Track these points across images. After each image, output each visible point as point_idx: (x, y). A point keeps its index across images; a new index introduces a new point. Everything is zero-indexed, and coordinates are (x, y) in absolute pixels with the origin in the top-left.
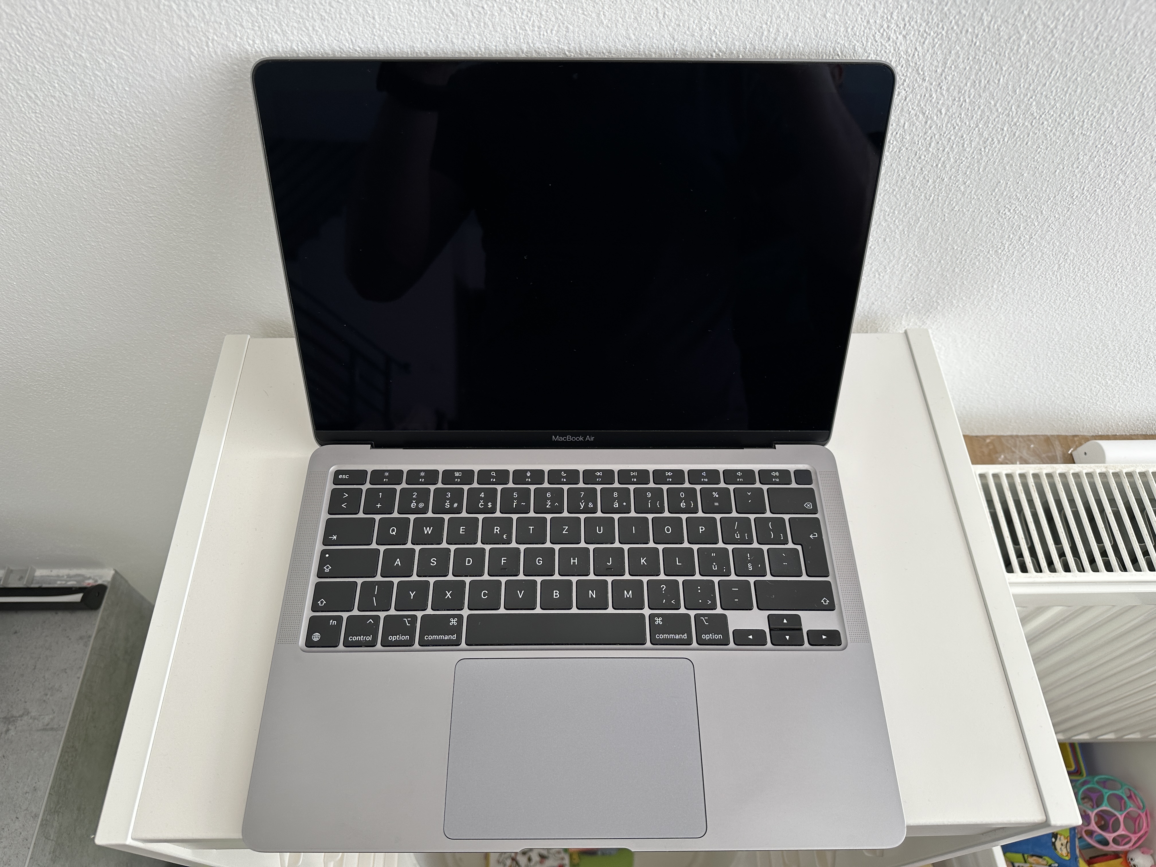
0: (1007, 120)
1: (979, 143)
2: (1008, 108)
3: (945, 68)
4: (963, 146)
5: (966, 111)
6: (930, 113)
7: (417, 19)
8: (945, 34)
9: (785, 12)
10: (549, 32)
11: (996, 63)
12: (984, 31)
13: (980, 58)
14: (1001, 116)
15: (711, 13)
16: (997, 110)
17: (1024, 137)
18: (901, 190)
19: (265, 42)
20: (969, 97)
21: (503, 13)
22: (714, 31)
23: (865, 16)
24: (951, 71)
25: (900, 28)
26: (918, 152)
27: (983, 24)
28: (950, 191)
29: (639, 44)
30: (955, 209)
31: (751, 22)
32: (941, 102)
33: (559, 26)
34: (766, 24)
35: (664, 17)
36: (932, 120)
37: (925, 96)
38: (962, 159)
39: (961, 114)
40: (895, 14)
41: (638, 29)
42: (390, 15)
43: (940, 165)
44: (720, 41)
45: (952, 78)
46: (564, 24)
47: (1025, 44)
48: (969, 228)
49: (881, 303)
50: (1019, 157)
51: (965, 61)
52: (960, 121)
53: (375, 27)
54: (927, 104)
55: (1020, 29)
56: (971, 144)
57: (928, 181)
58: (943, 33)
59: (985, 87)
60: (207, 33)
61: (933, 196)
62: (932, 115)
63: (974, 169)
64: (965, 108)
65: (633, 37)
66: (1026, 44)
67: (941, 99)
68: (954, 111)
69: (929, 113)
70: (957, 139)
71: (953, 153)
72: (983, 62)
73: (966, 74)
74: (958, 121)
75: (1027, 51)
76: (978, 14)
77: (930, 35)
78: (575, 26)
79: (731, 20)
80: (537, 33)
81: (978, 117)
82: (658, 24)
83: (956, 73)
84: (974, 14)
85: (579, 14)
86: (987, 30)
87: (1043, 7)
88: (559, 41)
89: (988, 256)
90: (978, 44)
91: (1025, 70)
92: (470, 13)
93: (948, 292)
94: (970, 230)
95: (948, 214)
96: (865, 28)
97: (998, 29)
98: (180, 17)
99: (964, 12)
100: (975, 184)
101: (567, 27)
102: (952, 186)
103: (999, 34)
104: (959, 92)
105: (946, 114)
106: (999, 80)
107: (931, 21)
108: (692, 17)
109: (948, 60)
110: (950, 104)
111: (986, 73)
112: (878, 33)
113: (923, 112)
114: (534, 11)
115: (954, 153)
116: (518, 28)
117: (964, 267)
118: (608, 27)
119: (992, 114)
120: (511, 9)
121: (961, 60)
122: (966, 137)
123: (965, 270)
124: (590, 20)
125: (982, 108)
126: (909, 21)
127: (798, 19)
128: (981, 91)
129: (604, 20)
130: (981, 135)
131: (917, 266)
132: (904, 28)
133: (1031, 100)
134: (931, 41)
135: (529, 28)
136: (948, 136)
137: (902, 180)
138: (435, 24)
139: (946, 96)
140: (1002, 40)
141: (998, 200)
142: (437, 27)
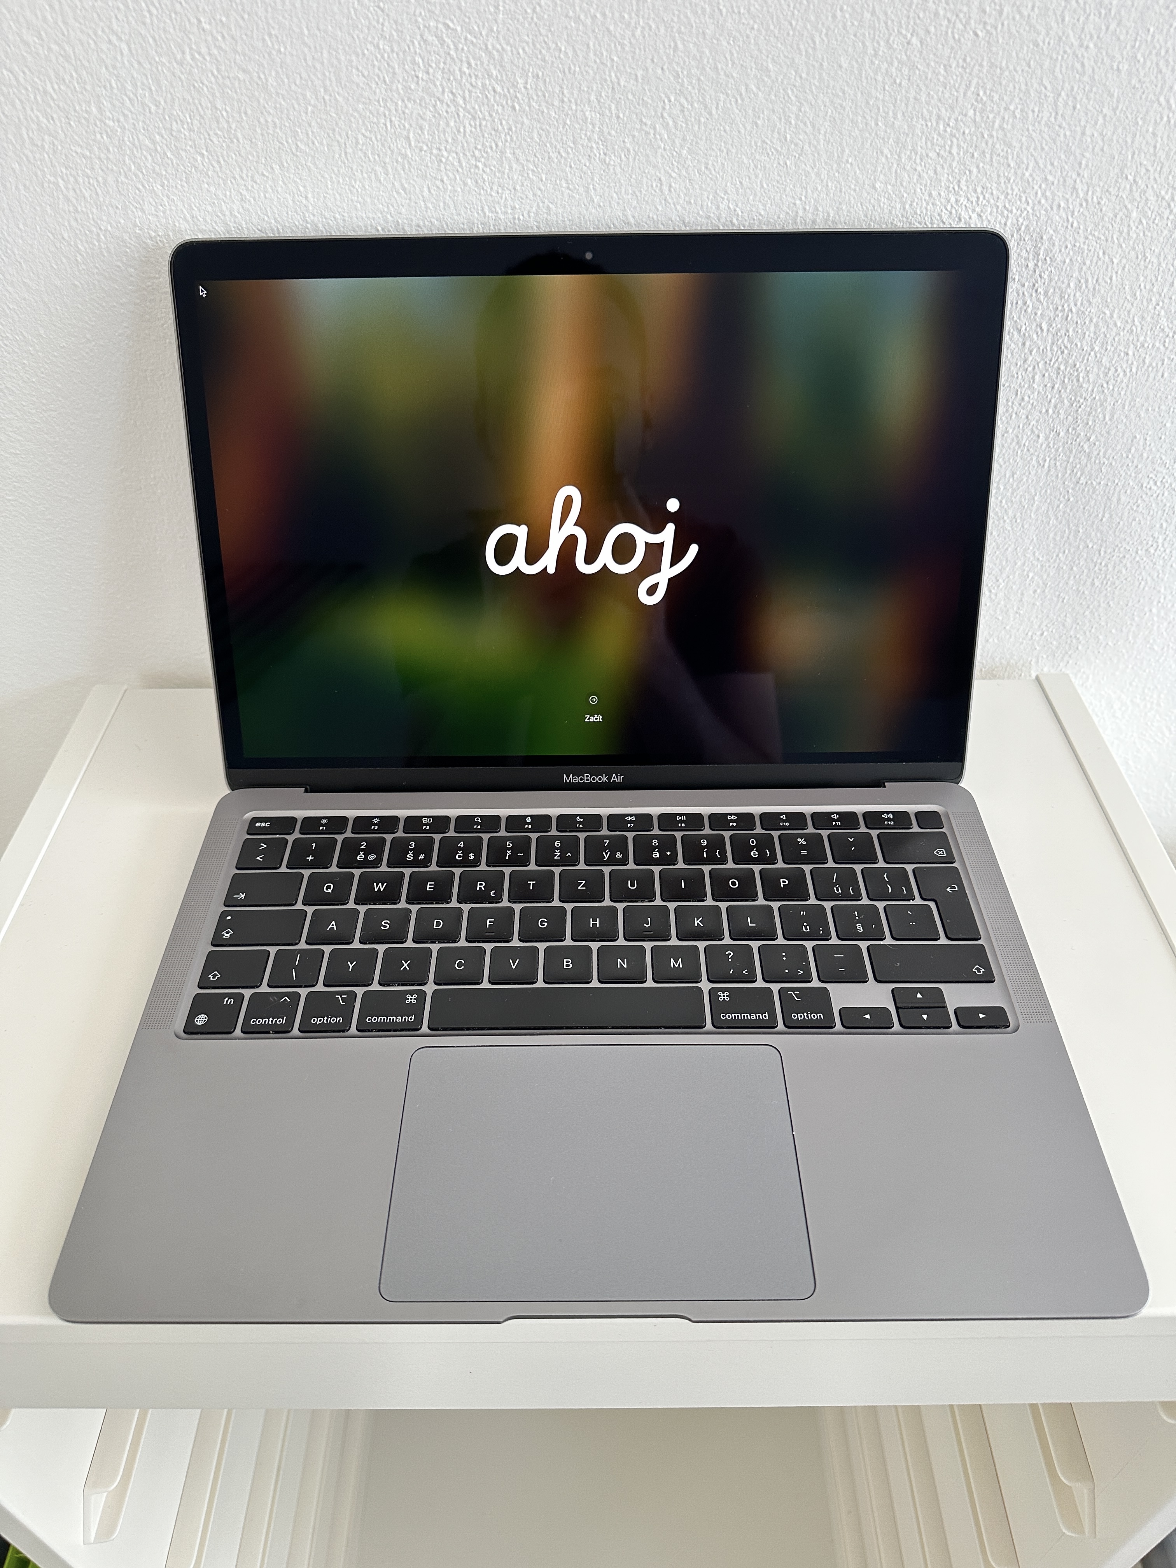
0: (1131, 339)
1: (1098, 375)
2: (1129, 321)
3: (1038, 261)
4: (1078, 380)
5: (1075, 326)
6: (1028, 329)
7: (360, 199)
8: (1031, 211)
9: (822, 181)
10: (526, 215)
11: (1104, 253)
12: (1081, 205)
13: (1082, 246)
14: (1122, 333)
15: (728, 184)
16: (1116, 325)
17: (1157, 364)
18: (1004, 451)
20: (1076, 305)
21: (467, 188)
22: (735, 210)
23: (926, 185)
24: (1047, 265)
25: (972, 202)
26: (1019, 390)
27: (1077, 196)
28: (1071, 452)
30: (1081, 482)
31: (781, 196)
32: (1039, 313)
33: (538, 206)
34: (801, 199)
35: (670, 190)
36: (1032, 340)
37: (1017, 303)
38: (1079, 401)
39: (1068, 331)
40: (963, 183)
42: (327, 193)
43: (1051, 411)
45: (1049, 276)
46: (544, 203)
47: (1136, 224)
48: (1104, 513)
49: (998, 639)
50: (1156, 396)
51: (1063, 250)
52: (1068, 341)
53: (307, 211)
54: (1022, 317)
55: (1126, 203)
56: (1088, 376)
57: (1038, 436)
58: (1029, 208)
59: (1094, 289)
60: (99, 222)
61: (1048, 460)
62: (1031, 333)
63: (1098, 417)
64: (1073, 321)
66: (1139, 224)
67: (1038, 308)
68: (1059, 326)
69: (1026, 329)
70: (1068, 369)
71: (1065, 391)
72: (1086, 251)
73: (1066, 270)
74: (1066, 341)
75: (1141, 234)
76: (1069, 182)
77: (1011, 212)
78: (559, 205)
79: (755, 195)
81: (1092, 335)
82: (663, 202)
83: (1053, 269)
84: (1065, 181)
85: (564, 189)
86: (1084, 204)
87: (1152, 171)
89: (1138, 559)
90: (1075, 225)
91: (1142, 263)
92: (426, 189)
93: (1090, 621)
94: (1107, 515)
95: (1073, 489)
96: (927, 204)
97: (1099, 203)
98: (68, 200)
99: (1050, 178)
100: (1103, 440)
101: (548, 208)
102: (1072, 443)
103: (1101, 210)
104: (1061, 298)
105: (1048, 330)
106: (1111, 279)
107: (1010, 192)
108: (706, 190)
109: (1040, 248)
110: (1052, 315)
111: (1092, 268)
112: (944, 210)
113: (1017, 329)
114: (506, 185)
115: (1068, 391)
116: (486, 209)
117: (1106, 577)
118: (600, 206)
119: (1109, 330)
120: (477, 182)
121: (1057, 248)
122: (1080, 367)
123: (1109, 583)
124: (577, 197)
125: (1094, 320)
126: (982, 193)
127: (841, 191)
128: (1090, 296)
129: (594, 197)
130: (1099, 362)
131: (1041, 577)
132: (977, 202)
133: (1158, 308)
134: (1015, 221)
135: (501, 209)
136: (1056, 365)
137: (1003, 435)
138: (382, 205)
139: (1045, 304)
140: (1106, 219)
141: (1137, 467)
142: (386, 210)
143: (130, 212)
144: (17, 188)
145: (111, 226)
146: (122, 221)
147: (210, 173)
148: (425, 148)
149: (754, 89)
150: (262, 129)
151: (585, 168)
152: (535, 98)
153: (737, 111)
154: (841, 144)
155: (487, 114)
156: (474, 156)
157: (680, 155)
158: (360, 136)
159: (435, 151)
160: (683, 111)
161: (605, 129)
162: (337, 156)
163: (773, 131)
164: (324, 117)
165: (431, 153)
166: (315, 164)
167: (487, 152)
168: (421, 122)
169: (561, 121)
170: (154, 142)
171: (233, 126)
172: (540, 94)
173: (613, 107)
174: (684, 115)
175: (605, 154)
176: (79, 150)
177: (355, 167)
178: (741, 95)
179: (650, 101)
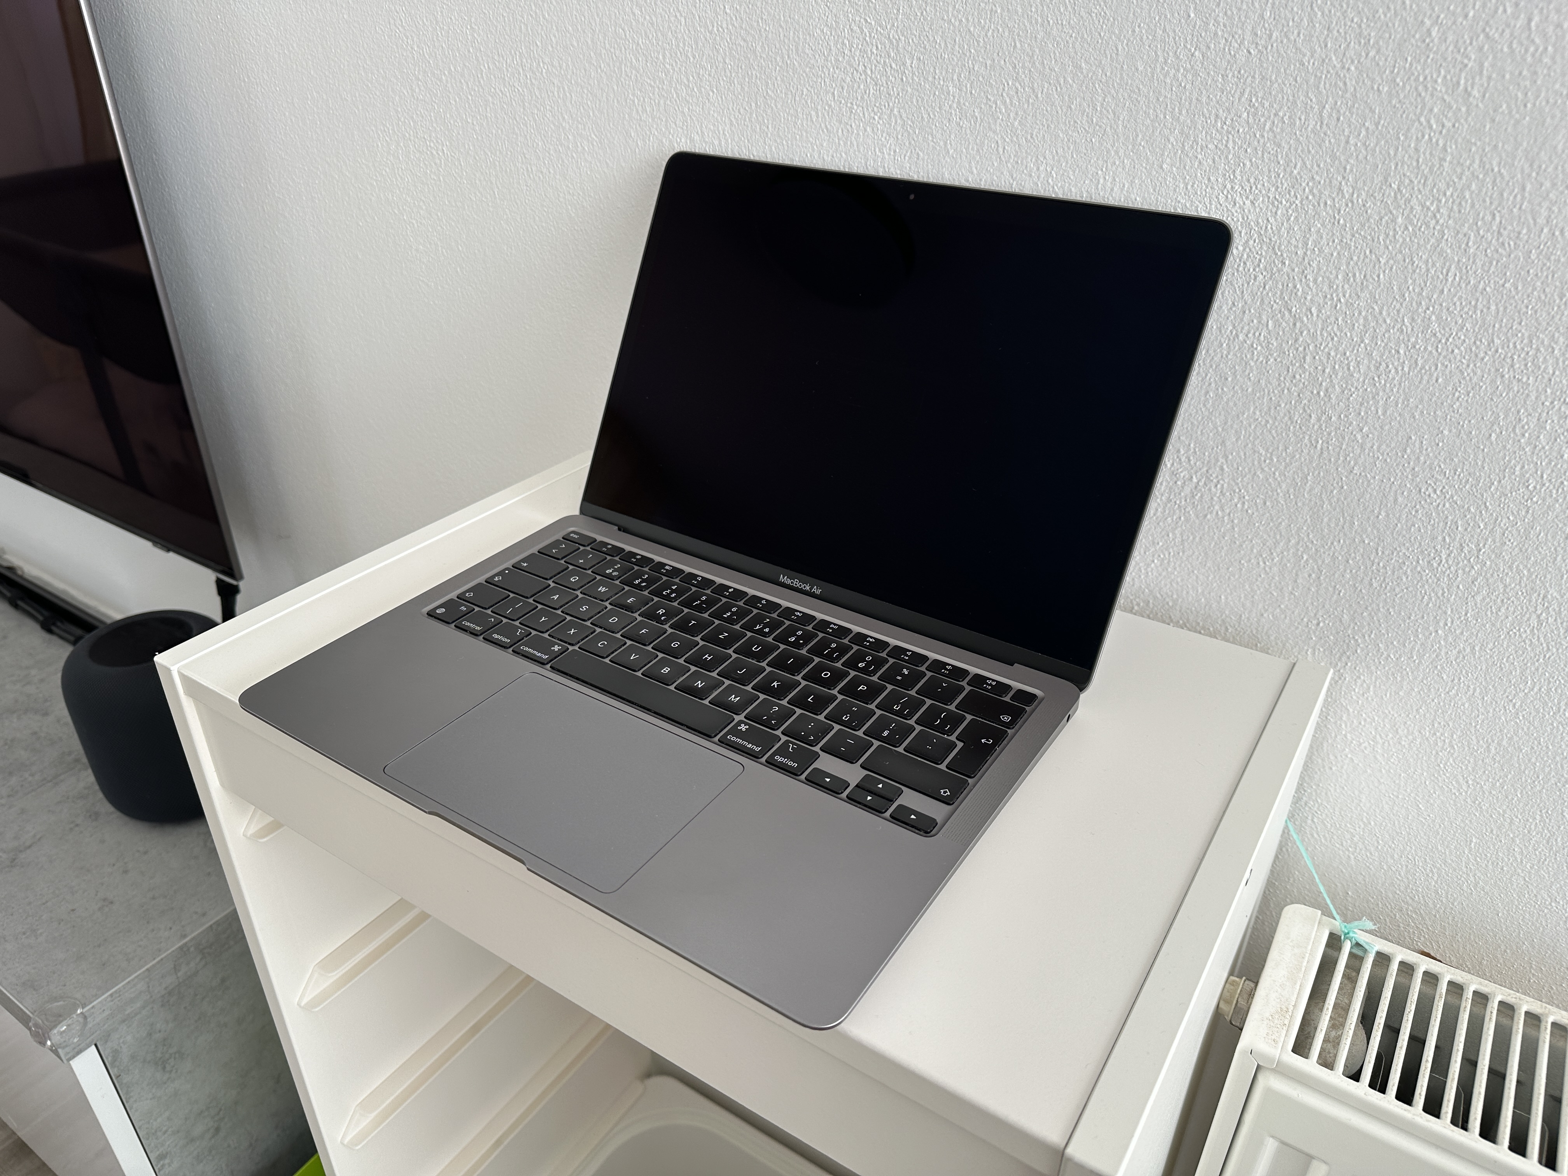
0: (1401, 338)
1: (1369, 367)
2: (1399, 320)
3: (1307, 250)
4: (1349, 369)
5: (1344, 316)
6: (1298, 311)
8: (1299, 205)
9: (1120, 158)
10: (902, 157)
11: (1371, 252)
12: (1347, 205)
13: (1349, 242)
14: (1391, 331)
15: (1047, 152)
16: (1385, 322)
17: (1430, 368)
18: (1277, 424)
19: (688, 142)
20: (1344, 296)
21: (866, 133)
22: (1051, 173)
23: (1205, 171)
24: (1315, 255)
25: (1246, 190)
26: (1291, 367)
27: (1343, 196)
28: (1344, 438)
29: (981, 180)
30: (1355, 472)
31: (1087, 166)
32: (1309, 298)
33: (911, 152)
34: (1102, 170)
35: (1004, 152)
36: (1302, 322)
37: (1287, 285)
38: (1350, 390)
39: (1337, 320)
40: (1238, 172)
41: (980, 163)
43: (1322, 393)
44: (1057, 185)
45: (1318, 265)
46: (915, 150)
47: (1402, 229)
48: (1380, 509)
49: (1273, 616)
50: (1431, 400)
51: (1330, 244)
52: (1338, 329)
53: (767, 136)
54: (1292, 299)
55: (1391, 208)
56: (1359, 367)
57: (1310, 416)
58: (1297, 202)
59: (1362, 284)
61: (1320, 442)
62: (1301, 315)
63: (1370, 409)
64: (1342, 311)
65: (975, 171)
66: (1405, 230)
67: (1308, 294)
68: (1328, 313)
69: (1296, 311)
70: (1338, 356)
71: (1336, 377)
72: (1353, 248)
73: (1334, 262)
74: (1335, 329)
75: (1408, 239)
76: (1334, 182)
77: (1281, 203)
79: (1067, 162)
80: (892, 157)
81: (1361, 327)
83: (1321, 259)
84: (1331, 182)
86: (1350, 205)
87: (1416, 182)
88: (910, 168)
89: (1419, 569)
90: (1342, 222)
91: (1410, 266)
92: (840, 131)
93: (1369, 624)
94: (1383, 514)
95: (1346, 477)
96: (1207, 187)
97: (1364, 205)
98: (637, 111)
99: (1317, 178)
100: (1376, 433)
101: (918, 154)
102: (1344, 430)
103: (1367, 212)
104: (1330, 287)
105: (1318, 316)
106: (1378, 276)
107: (1280, 186)
108: (1030, 154)
109: (1308, 239)
110: (1321, 301)
111: (1359, 264)
112: (1221, 194)
113: (1288, 309)
115: (1339, 377)
116: (877, 150)
117: (1384, 580)
119: (1379, 326)
120: (873, 130)
121: (1324, 241)
122: (1350, 356)
123: (1388, 588)
124: (938, 148)
125: (1363, 314)
126: (1255, 183)
127: (1134, 168)
128: (1359, 289)
130: (1370, 355)
131: (1315, 561)
132: (1250, 190)
133: (1428, 312)
134: (1285, 212)
136: (1326, 350)
137: (1276, 408)
139: (1314, 290)
140: (1372, 221)
141: (1414, 469)
144: (613, 101)
147: (716, 104)
148: (843, 102)
149: (1070, 81)
150: (749, 79)
151: (945, 128)
152: (917, 74)
153: (1057, 97)
154: (1135, 130)
155: (885, 82)
156: (873, 111)
157: (1013, 125)
158: (805, 90)
159: (849, 105)
160: (1017, 93)
161: (961, 100)
162: (789, 101)
163: (1083, 114)
164: (785, 74)
165: (847, 106)
166: (776, 106)
167: (881, 109)
168: (843, 83)
169: (932, 92)
170: (688, 80)
171: (733, 75)
172: (920, 71)
173: (968, 85)
174: (1018, 96)
175: (960, 119)
176: (649, 81)
177: (799, 110)
178: (1060, 84)
179: (994, 83)
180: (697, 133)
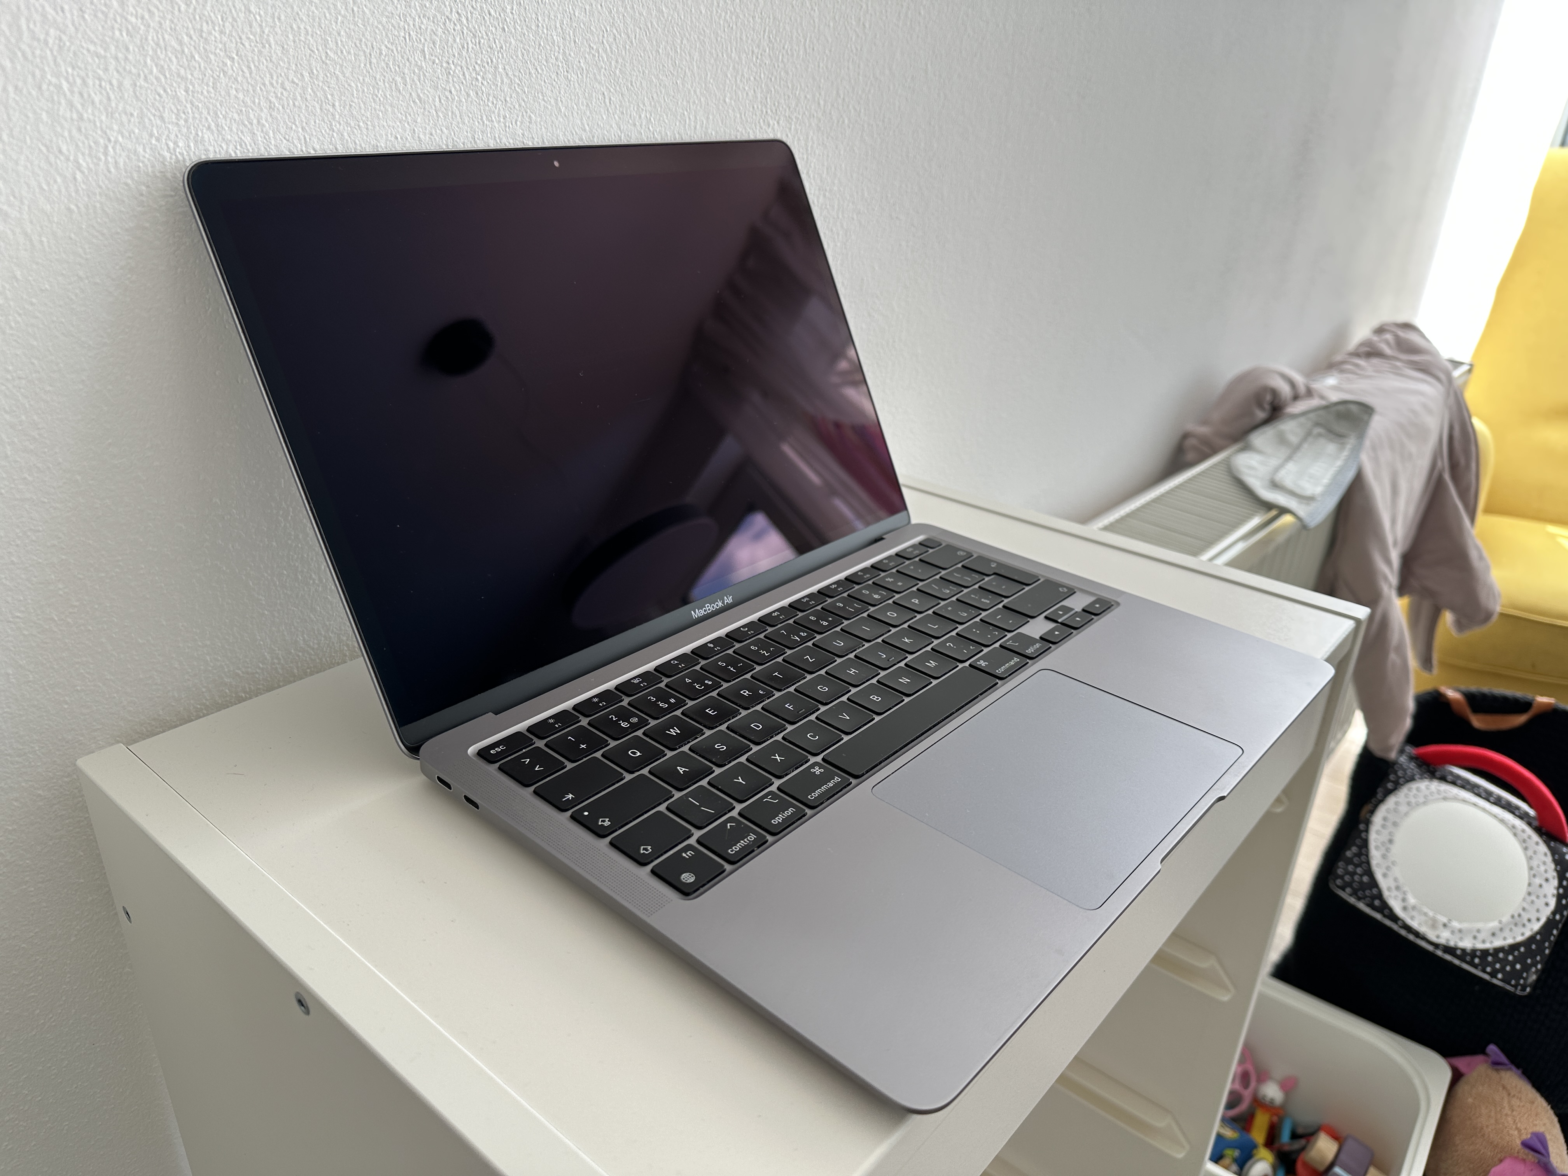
7: (382, 108)
10: (514, 123)
21: (470, 99)
22: (650, 119)
29: (593, 137)
31: (676, 109)
33: (523, 115)
35: (610, 103)
41: (591, 118)
42: (353, 102)
44: (656, 131)
46: (526, 112)
65: (587, 128)
78: (537, 114)
80: (503, 125)
82: (606, 112)
85: (540, 101)
88: (523, 135)
92: (437, 99)
101: (530, 117)
114: (499, 97)
118: (565, 115)
120: (477, 94)
124: (550, 107)
129: (561, 107)
135: (495, 118)
138: (401, 114)
142: (404, 118)
143: (146, 120)
145: (123, 137)
146: (137, 131)
147: (239, 79)
148: (437, 61)
149: (656, 25)
151: (554, 83)
152: (519, 22)
153: (647, 42)
154: (705, 69)
156: (474, 69)
157: (615, 73)
158: (383, 47)
159: (445, 65)
160: (615, 40)
161: (567, 51)
162: (362, 65)
163: (668, 58)
165: (442, 66)
166: (343, 73)
167: (484, 67)
168: (434, 37)
169: (537, 43)
172: (522, 19)
173: (571, 32)
174: (616, 43)
175: (567, 72)
177: (378, 77)
178: (649, 29)
179: (595, 31)
180: (209, 128)
